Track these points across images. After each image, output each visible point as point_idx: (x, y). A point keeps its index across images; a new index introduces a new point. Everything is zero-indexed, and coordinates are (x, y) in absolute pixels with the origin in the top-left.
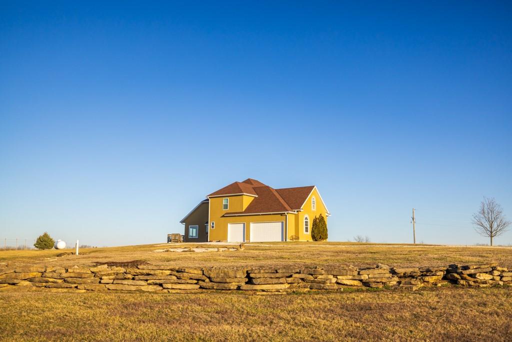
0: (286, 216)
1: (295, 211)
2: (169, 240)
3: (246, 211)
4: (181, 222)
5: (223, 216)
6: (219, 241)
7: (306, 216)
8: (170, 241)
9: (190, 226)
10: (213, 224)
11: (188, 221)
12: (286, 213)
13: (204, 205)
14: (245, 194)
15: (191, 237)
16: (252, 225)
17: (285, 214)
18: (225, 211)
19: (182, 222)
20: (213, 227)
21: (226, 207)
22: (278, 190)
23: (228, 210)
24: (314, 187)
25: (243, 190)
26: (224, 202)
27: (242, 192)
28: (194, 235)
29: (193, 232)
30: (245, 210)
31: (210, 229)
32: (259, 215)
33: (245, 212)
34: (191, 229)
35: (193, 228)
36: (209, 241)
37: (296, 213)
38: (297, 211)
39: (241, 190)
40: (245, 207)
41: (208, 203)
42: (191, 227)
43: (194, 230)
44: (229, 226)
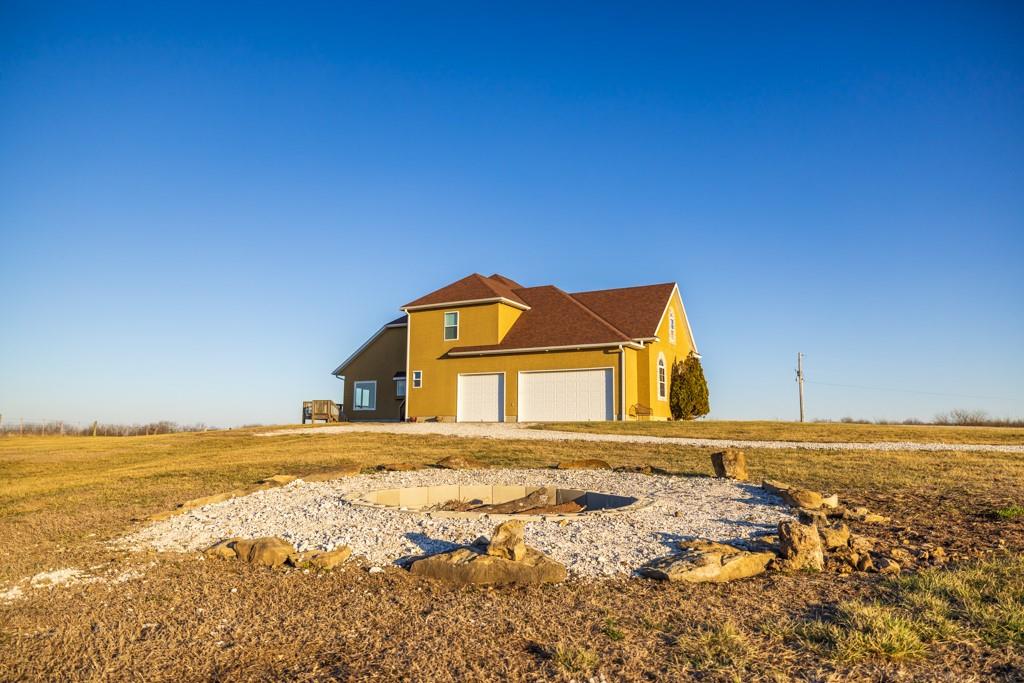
0: (620, 353)
1: (639, 343)
2: (307, 415)
3: (505, 343)
4: (334, 374)
5: (446, 356)
6: (435, 420)
7: (661, 356)
8: (310, 418)
9: (356, 383)
10: (418, 375)
11: (351, 372)
12: (621, 344)
13: (396, 331)
14: (503, 299)
15: (358, 409)
16: (523, 379)
17: (617, 347)
18: (449, 343)
19: (337, 373)
20: (417, 383)
21: (452, 333)
22: (578, 294)
23: (458, 341)
24: (673, 285)
25: (496, 292)
26: (448, 322)
27: (495, 295)
28: (366, 403)
29: (364, 398)
30: (504, 340)
31: (411, 389)
32: (543, 352)
33: (503, 345)
34: (359, 391)
35: (363, 387)
36: (407, 417)
37: (642, 346)
38: (645, 343)
39: (492, 291)
40: (503, 332)
41: (406, 327)
42: (358, 386)
43: (366, 393)
44: (461, 380)
